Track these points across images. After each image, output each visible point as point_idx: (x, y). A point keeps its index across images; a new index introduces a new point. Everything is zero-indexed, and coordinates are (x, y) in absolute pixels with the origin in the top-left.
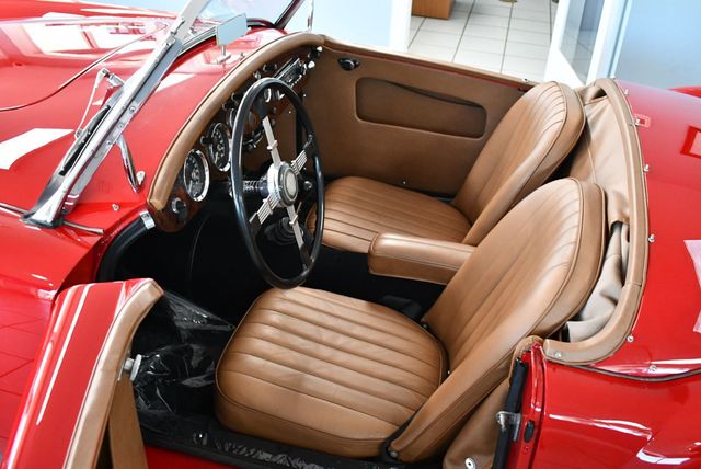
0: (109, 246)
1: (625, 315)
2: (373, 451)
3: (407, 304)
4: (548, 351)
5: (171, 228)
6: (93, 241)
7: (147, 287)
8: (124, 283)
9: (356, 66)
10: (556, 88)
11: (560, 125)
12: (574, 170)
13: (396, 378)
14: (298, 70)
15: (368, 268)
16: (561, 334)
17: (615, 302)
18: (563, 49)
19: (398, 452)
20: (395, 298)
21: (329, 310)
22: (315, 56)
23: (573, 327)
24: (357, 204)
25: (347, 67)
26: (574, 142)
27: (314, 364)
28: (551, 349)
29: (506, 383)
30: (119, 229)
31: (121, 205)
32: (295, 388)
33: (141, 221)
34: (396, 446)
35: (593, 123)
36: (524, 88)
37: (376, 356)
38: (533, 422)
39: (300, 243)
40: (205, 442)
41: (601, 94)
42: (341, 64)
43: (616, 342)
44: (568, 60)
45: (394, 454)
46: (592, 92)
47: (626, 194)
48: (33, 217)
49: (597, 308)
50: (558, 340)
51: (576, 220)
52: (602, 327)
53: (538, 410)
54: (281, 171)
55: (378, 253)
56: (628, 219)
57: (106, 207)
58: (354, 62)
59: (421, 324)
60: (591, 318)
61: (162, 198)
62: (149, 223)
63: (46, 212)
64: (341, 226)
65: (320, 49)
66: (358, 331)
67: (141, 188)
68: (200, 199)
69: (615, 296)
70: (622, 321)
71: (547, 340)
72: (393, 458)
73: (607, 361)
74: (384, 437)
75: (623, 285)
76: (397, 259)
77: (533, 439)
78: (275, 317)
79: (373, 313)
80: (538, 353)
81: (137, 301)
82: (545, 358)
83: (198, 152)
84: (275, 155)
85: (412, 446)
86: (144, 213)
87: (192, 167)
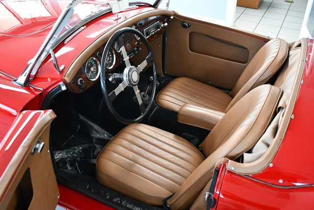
0: (47, 96)
1: (270, 153)
2: (160, 203)
3: (193, 138)
4: (229, 166)
5: (78, 91)
9: (189, 26)
10: (279, 41)
11: (273, 59)
13: (178, 171)
14: (158, 27)
15: (177, 120)
17: (268, 146)
19: (170, 205)
20: (188, 134)
21: (155, 137)
22: (169, 20)
24: (183, 90)
25: (185, 27)
27: (142, 160)
30: (50, 90)
31: (52, 79)
32: (129, 169)
33: (60, 87)
34: (169, 202)
35: (292, 59)
36: (266, 40)
37: (172, 160)
41: (300, 45)
42: (182, 25)
43: (264, 166)
45: (168, 206)
46: (296, 44)
47: (290, 93)
48: (18, 81)
49: (260, 148)
51: (262, 104)
52: (259, 157)
53: (218, 192)
54: (130, 70)
55: (182, 113)
56: (286, 107)
57: (45, 79)
58: (188, 25)
59: (198, 148)
60: (256, 152)
61: (70, 77)
62: (64, 88)
63: (22, 79)
65: (172, 17)
66: (166, 147)
67: (62, 72)
68: (94, 80)
69: (269, 143)
72: (169, 208)
74: (165, 197)
75: (274, 137)
76: (191, 117)
78: (129, 137)
79: (176, 140)
80: (225, 165)
82: (227, 169)
83: (95, 59)
84: (128, 63)
85: (175, 203)
86: (61, 83)
87: (92, 65)
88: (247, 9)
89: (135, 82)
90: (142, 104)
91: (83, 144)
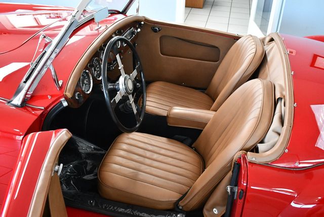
0: (47, 114)
1: (284, 140)
2: (171, 207)
3: (185, 139)
4: (249, 158)
5: (75, 106)
6: (39, 112)
7: (64, 132)
8: (54, 131)
9: (159, 30)
10: (251, 38)
11: (253, 54)
12: (260, 75)
13: (181, 173)
14: (133, 33)
15: (167, 123)
16: (255, 150)
17: (279, 134)
18: (255, 20)
19: (182, 207)
20: (180, 136)
21: (149, 143)
22: (140, 26)
23: (261, 146)
24: (162, 94)
25: (155, 31)
26: (260, 62)
27: (143, 167)
28: (251, 157)
29: (230, 173)
30: (51, 107)
31: (52, 96)
32: (134, 178)
33: (61, 103)
34: (181, 204)
35: (269, 53)
36: (237, 38)
37: (171, 163)
38: (242, 190)
39: (135, 112)
40: (93, 204)
41: (272, 40)
42: (152, 29)
43: (280, 152)
44: (258, 26)
45: (180, 207)
46: (268, 39)
47: (284, 85)
48: (12, 103)
49: (271, 137)
50: (254, 152)
51: (261, 97)
52: (273, 146)
53: (245, 184)
54: (125, 79)
55: (171, 116)
56: (284, 97)
57: (45, 97)
58: (159, 29)
59: (192, 148)
60: (268, 141)
61: (71, 92)
62: (65, 104)
63: (18, 100)
64: (154, 104)
65: (143, 23)
66: (163, 151)
67: (61, 88)
68: (88, 92)
69: (279, 131)
70: (282, 143)
71: (249, 153)
72: (181, 209)
73: (276, 161)
74: (176, 200)
75: (283, 126)
76: (181, 118)
77: (243, 198)
78: (124, 147)
79: (170, 143)
80: (244, 159)
81: (60, 139)
82: (248, 161)
83: (87, 71)
84: (122, 71)
85: (189, 203)
86: (63, 99)
87: (84, 78)
88: (193, 9)
89: (131, 91)
90: (136, 113)
91: (73, 161)
